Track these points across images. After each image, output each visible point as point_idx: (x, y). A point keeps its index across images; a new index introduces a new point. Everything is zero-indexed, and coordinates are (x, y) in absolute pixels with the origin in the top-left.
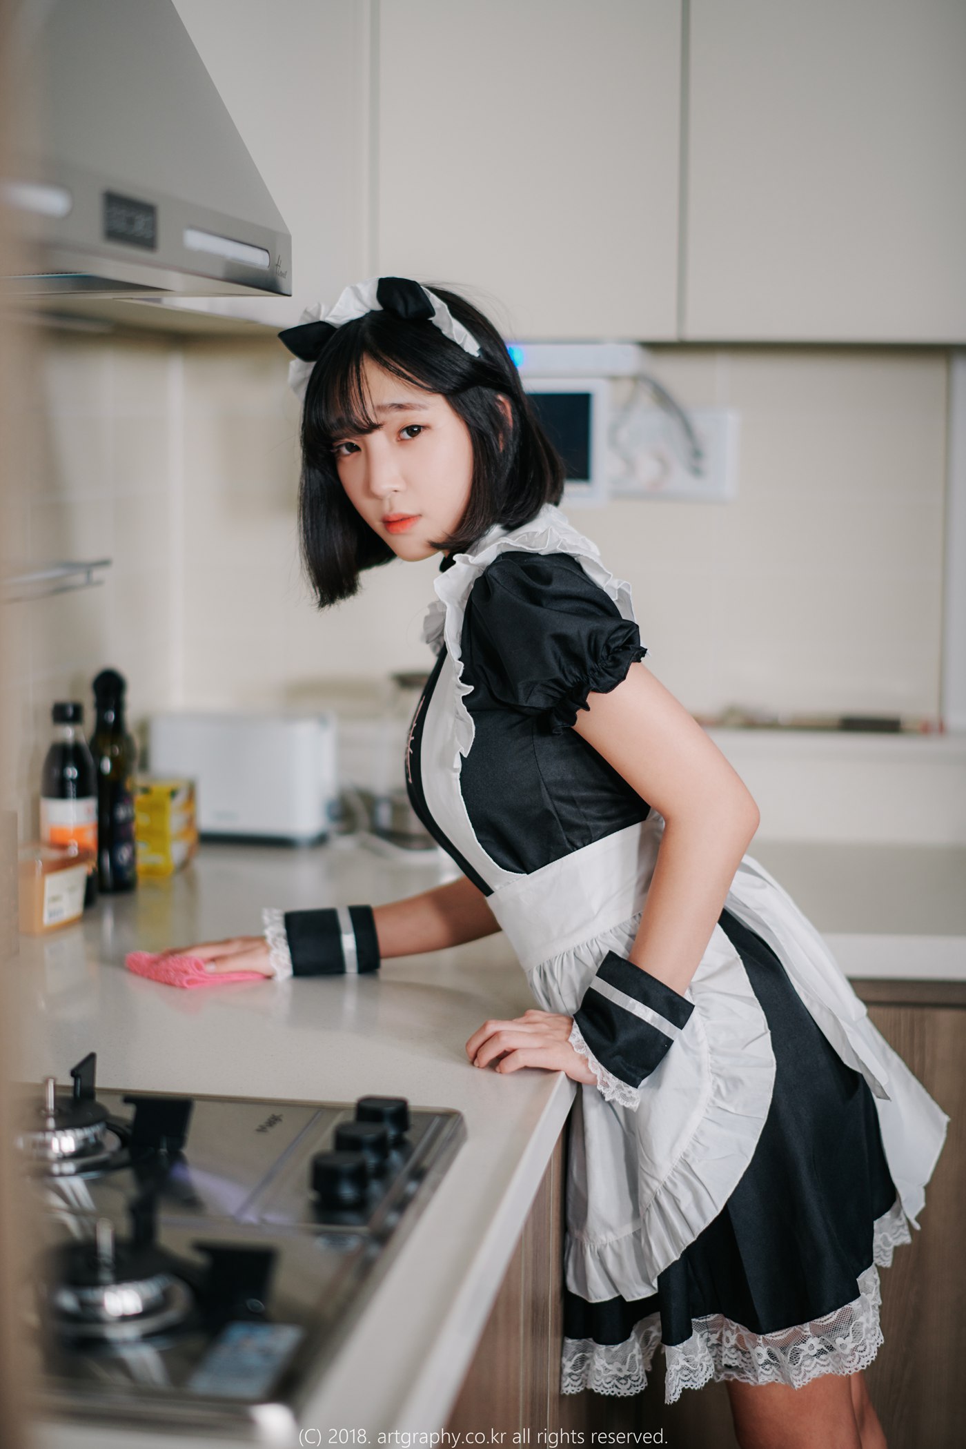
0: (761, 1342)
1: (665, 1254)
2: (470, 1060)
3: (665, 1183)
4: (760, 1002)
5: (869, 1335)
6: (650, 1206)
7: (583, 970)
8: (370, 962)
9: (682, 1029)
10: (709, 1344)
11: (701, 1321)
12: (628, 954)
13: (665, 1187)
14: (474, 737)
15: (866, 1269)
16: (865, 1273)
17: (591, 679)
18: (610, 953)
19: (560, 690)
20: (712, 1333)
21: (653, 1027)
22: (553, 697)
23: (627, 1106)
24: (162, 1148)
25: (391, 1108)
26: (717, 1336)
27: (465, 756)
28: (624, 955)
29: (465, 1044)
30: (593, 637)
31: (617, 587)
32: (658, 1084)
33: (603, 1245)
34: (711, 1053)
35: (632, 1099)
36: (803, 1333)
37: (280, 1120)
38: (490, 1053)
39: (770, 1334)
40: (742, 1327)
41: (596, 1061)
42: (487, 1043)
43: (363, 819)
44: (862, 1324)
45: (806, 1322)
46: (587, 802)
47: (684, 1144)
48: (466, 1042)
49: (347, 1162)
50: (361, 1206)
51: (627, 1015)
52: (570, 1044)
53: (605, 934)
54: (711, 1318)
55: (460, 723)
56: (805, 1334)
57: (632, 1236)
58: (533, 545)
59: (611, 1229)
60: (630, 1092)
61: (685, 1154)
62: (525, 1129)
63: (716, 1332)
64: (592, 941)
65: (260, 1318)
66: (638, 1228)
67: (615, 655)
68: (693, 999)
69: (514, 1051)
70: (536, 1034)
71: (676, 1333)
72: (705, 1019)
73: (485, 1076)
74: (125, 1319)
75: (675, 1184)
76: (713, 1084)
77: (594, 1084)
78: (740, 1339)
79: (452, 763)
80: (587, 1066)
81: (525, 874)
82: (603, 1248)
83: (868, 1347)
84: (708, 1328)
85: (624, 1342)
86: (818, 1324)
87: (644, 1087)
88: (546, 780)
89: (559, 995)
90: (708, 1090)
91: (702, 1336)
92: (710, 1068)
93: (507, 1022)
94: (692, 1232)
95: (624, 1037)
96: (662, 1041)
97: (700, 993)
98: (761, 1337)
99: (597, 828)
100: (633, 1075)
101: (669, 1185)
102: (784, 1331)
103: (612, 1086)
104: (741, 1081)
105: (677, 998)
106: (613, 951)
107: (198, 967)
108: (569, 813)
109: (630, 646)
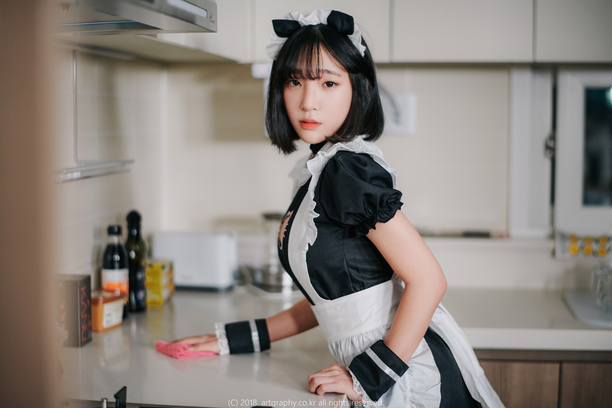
4: (438, 368)
8: (265, 345)
9: (401, 377)
14: (316, 237)
17: (378, 216)
19: (363, 219)
22: (358, 221)
27: (312, 245)
30: (382, 198)
34: (411, 392)
38: (313, 387)
43: (249, 279)
46: (364, 271)
53: (367, 332)
55: (309, 228)
58: (352, 148)
67: (390, 206)
76: (410, 406)
81: (330, 300)
88: (347, 258)
92: (410, 398)
96: (391, 381)
99: (367, 283)
107: (185, 349)
108: (355, 275)
109: (397, 201)
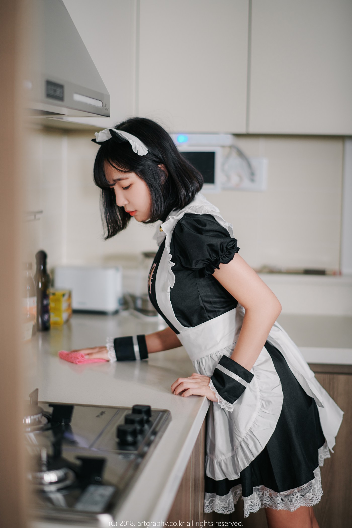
0: (279, 495)
1: (243, 464)
2: (172, 392)
3: (244, 438)
4: (278, 373)
5: (318, 492)
6: (238, 447)
7: (214, 362)
9: (249, 383)
10: (259, 496)
11: (256, 488)
12: (230, 356)
13: (244, 440)
14: (175, 281)
15: (316, 467)
16: (316, 469)
17: (221, 259)
18: (224, 355)
19: (209, 262)
20: (260, 492)
21: (239, 382)
22: (205, 264)
23: (229, 410)
24: (63, 423)
25: (144, 409)
26: (262, 493)
27: (172, 288)
28: (229, 356)
29: (171, 386)
31: (228, 226)
32: (240, 403)
33: (221, 460)
34: (260, 392)
35: (231, 408)
36: (294, 492)
37: (105, 413)
38: (180, 390)
39: (282, 492)
40: (271, 490)
41: (218, 394)
42: (178, 386)
43: (131, 305)
44: (316, 488)
45: (295, 488)
46: (215, 303)
47: (250, 425)
48: (171, 385)
49: (130, 428)
50: (134, 444)
51: (229, 378)
52: (209, 387)
53: (222, 349)
54: (260, 487)
55: (170, 275)
56: (295, 492)
57: (231, 457)
58: (197, 212)
59: (224, 454)
60: (230, 405)
61: (251, 428)
62: (192, 417)
63: (261, 492)
64: (217, 352)
65: (100, 483)
66: (233, 455)
67: (229, 251)
68: (254, 372)
69: (188, 389)
70: (196, 383)
71: (247, 492)
72: (258, 380)
73: (178, 397)
74: (51, 483)
75: (247, 439)
76: (261, 403)
77: (217, 402)
78: (270, 494)
79: (167, 290)
80: (215, 395)
81: (192, 327)
82: (221, 461)
83: (318, 496)
84: (259, 490)
85: (226, 495)
86: (300, 488)
87: (236, 404)
88: (201, 295)
89: (205, 371)
90: (259, 405)
91: (256, 493)
92: (260, 397)
93: (186, 378)
94: (254, 456)
95: (228, 386)
96: (242, 387)
97: (257, 370)
98: (279, 493)
99: (219, 311)
100: (231, 399)
101: (245, 439)
102: (287, 491)
103: (223, 403)
104: (271, 402)
105: (248, 372)
106: (225, 355)
107: (82, 356)
108: (209, 307)
109: (234, 247)
